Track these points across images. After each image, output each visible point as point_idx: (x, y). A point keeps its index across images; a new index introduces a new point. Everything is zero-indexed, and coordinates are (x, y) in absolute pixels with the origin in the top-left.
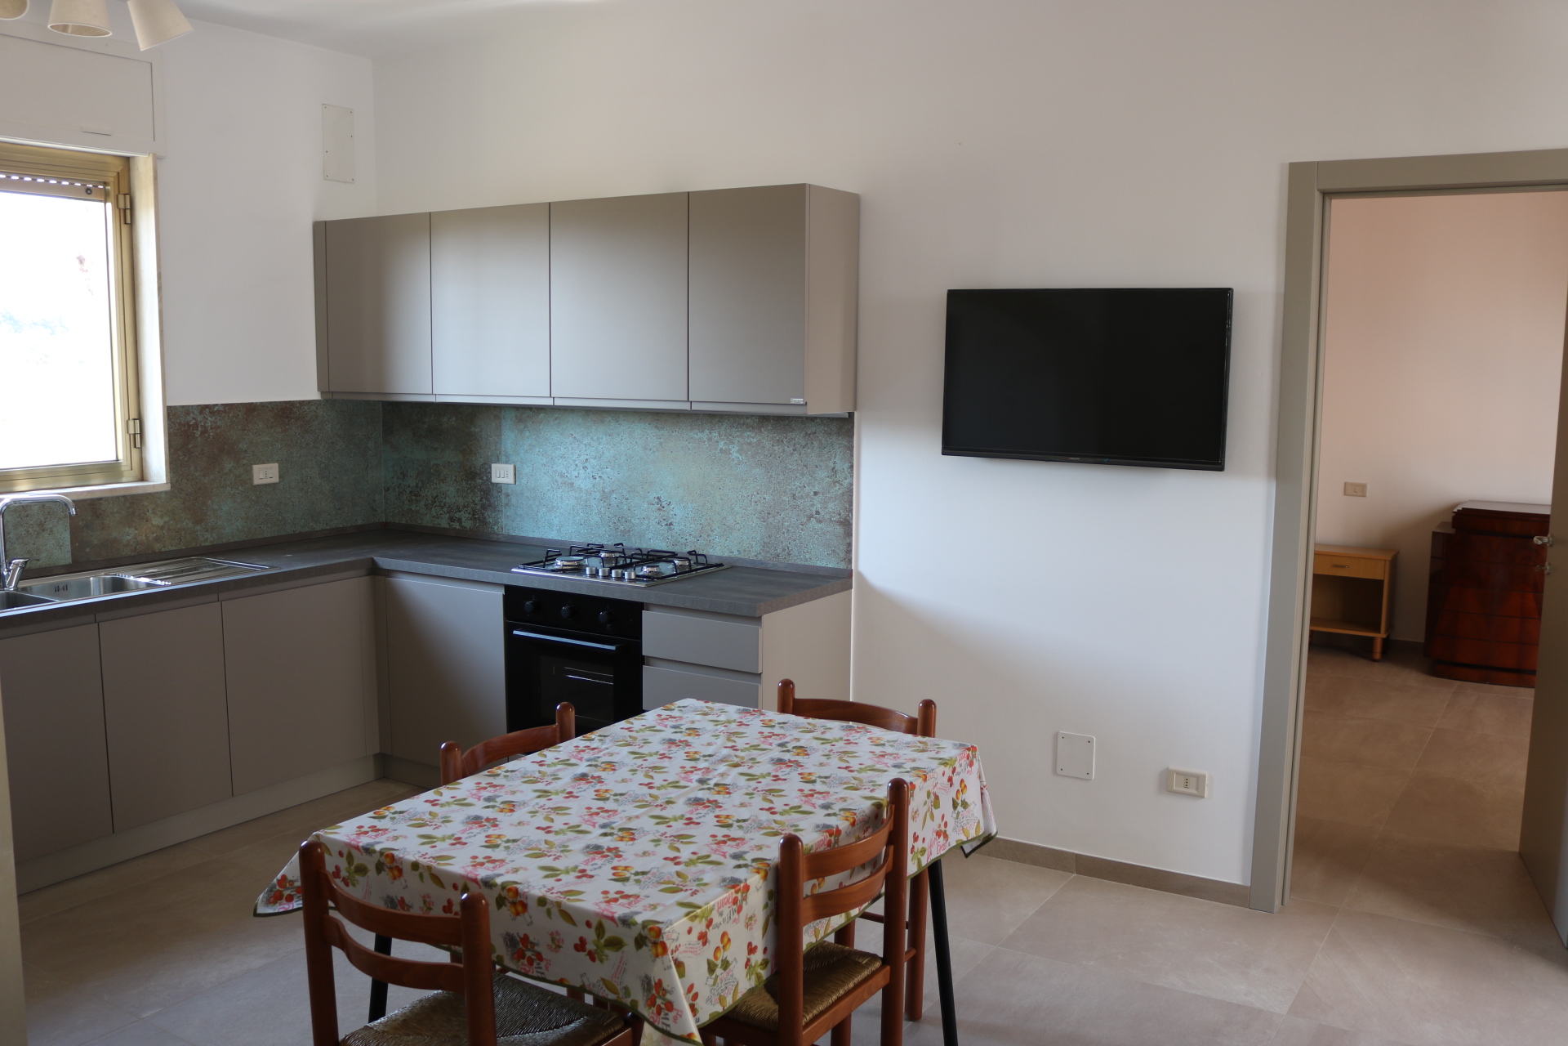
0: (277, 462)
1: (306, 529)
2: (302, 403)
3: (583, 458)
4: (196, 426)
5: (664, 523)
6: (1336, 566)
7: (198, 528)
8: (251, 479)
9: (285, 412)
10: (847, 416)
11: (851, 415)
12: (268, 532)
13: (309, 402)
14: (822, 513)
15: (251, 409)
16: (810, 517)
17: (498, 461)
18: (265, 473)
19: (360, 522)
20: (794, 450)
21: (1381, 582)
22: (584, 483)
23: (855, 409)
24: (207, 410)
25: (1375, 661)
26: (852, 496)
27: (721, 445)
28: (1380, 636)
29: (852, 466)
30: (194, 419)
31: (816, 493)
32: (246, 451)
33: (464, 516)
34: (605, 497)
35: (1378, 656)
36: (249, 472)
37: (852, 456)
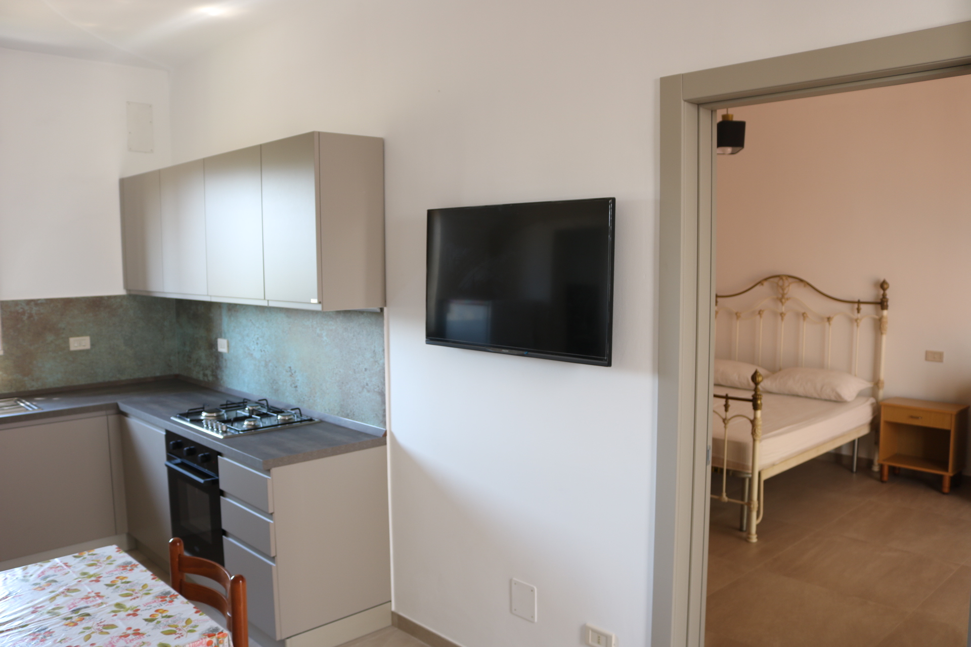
0: (90, 335)
1: (114, 379)
2: (109, 297)
3: (257, 336)
4: (23, 313)
5: (293, 386)
6: (912, 417)
7: (26, 378)
8: (68, 347)
9: (96, 304)
10: (379, 311)
11: (382, 310)
12: (82, 381)
13: (115, 297)
14: (370, 385)
15: (68, 303)
16: (363, 387)
17: (221, 337)
18: (79, 343)
19: (158, 374)
20: (354, 336)
21: (948, 432)
22: (257, 355)
23: (385, 305)
24: (33, 303)
25: (944, 493)
26: (384, 373)
27: (318, 331)
28: (948, 474)
29: (384, 350)
30: (22, 308)
31: (366, 370)
32: (64, 329)
33: (209, 372)
34: (266, 365)
35: (946, 490)
36: (67, 342)
37: (384, 342)
